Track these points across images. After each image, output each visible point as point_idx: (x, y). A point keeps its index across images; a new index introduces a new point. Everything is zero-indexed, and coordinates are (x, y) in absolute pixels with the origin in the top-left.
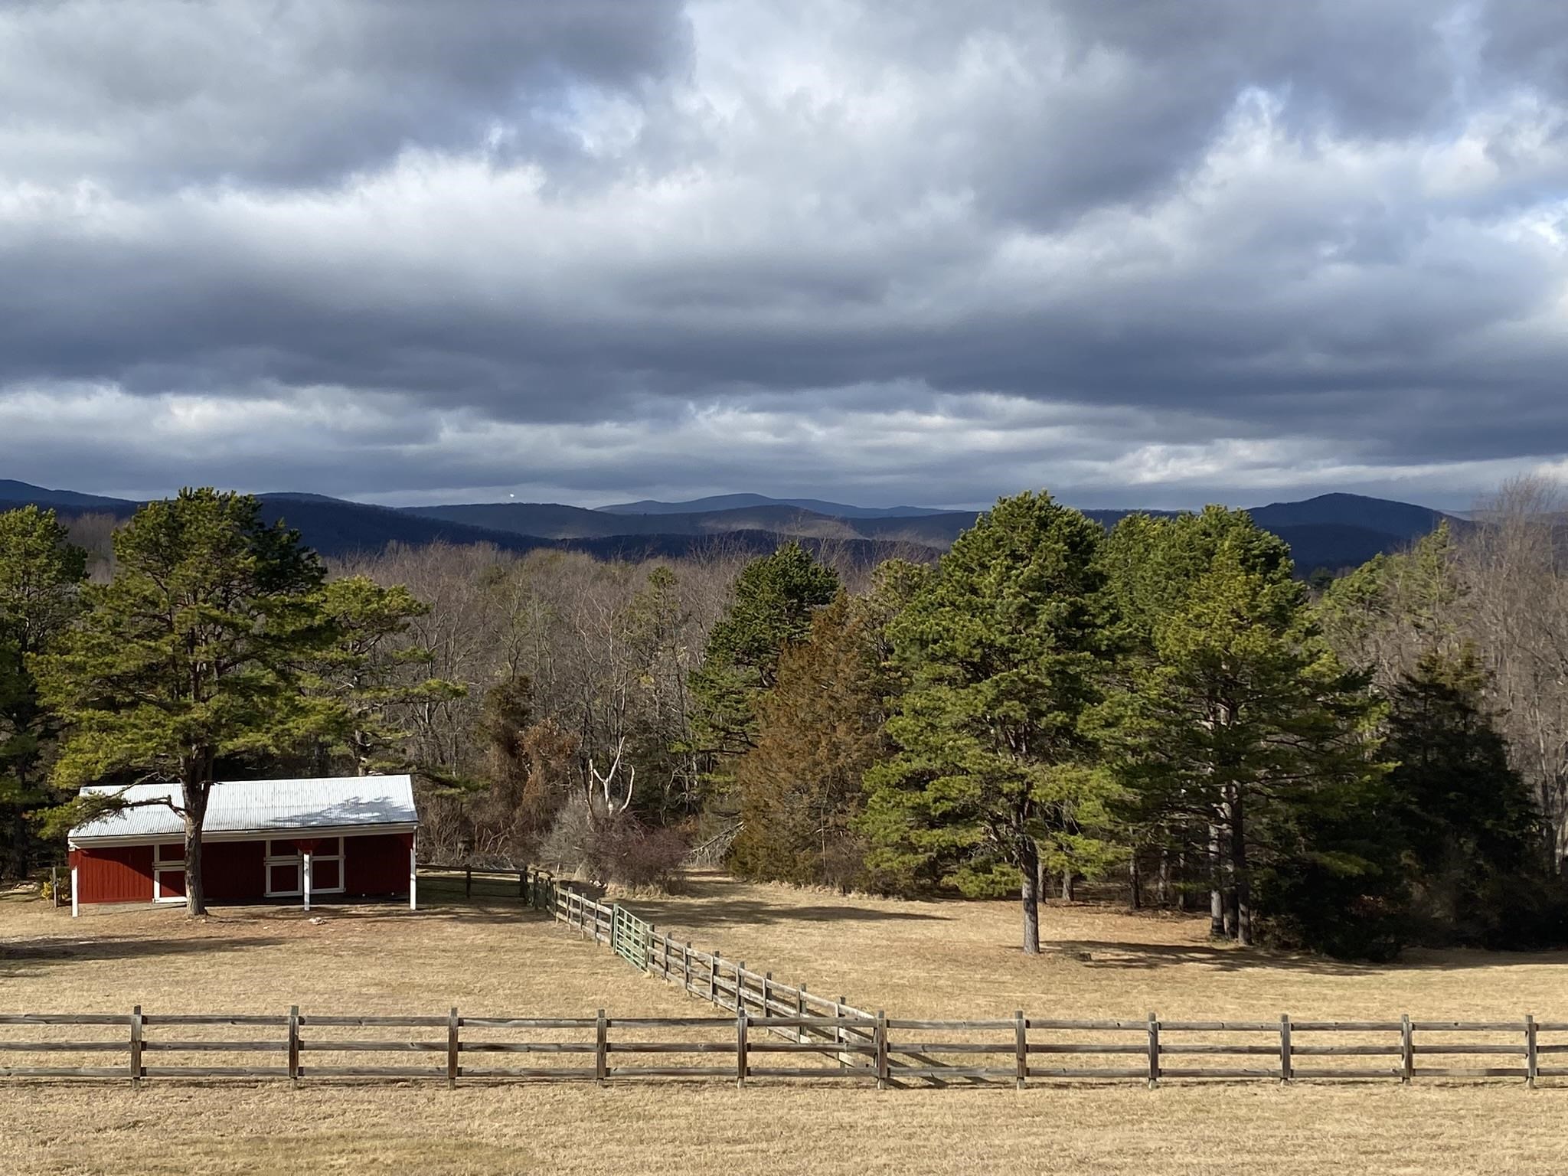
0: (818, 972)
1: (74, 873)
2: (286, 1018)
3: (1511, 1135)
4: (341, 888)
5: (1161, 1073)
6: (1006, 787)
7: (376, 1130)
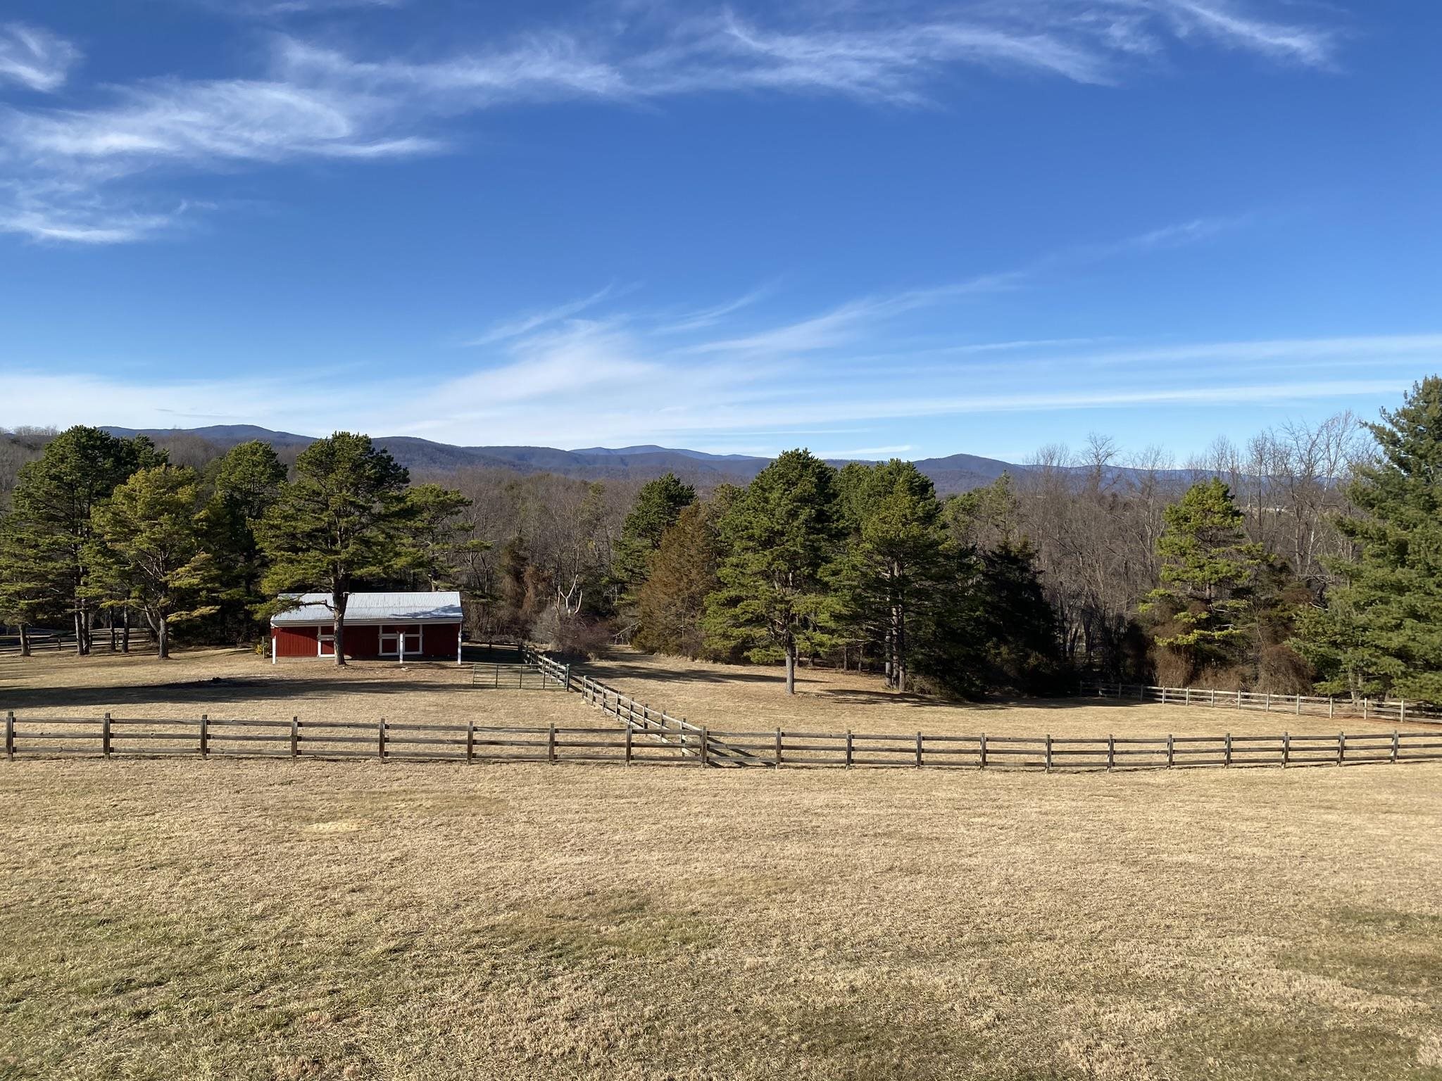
0: (676, 702)
1: (274, 641)
2: (378, 725)
3: (1036, 800)
4: (420, 652)
5: (853, 762)
6: (778, 606)
7: (424, 788)
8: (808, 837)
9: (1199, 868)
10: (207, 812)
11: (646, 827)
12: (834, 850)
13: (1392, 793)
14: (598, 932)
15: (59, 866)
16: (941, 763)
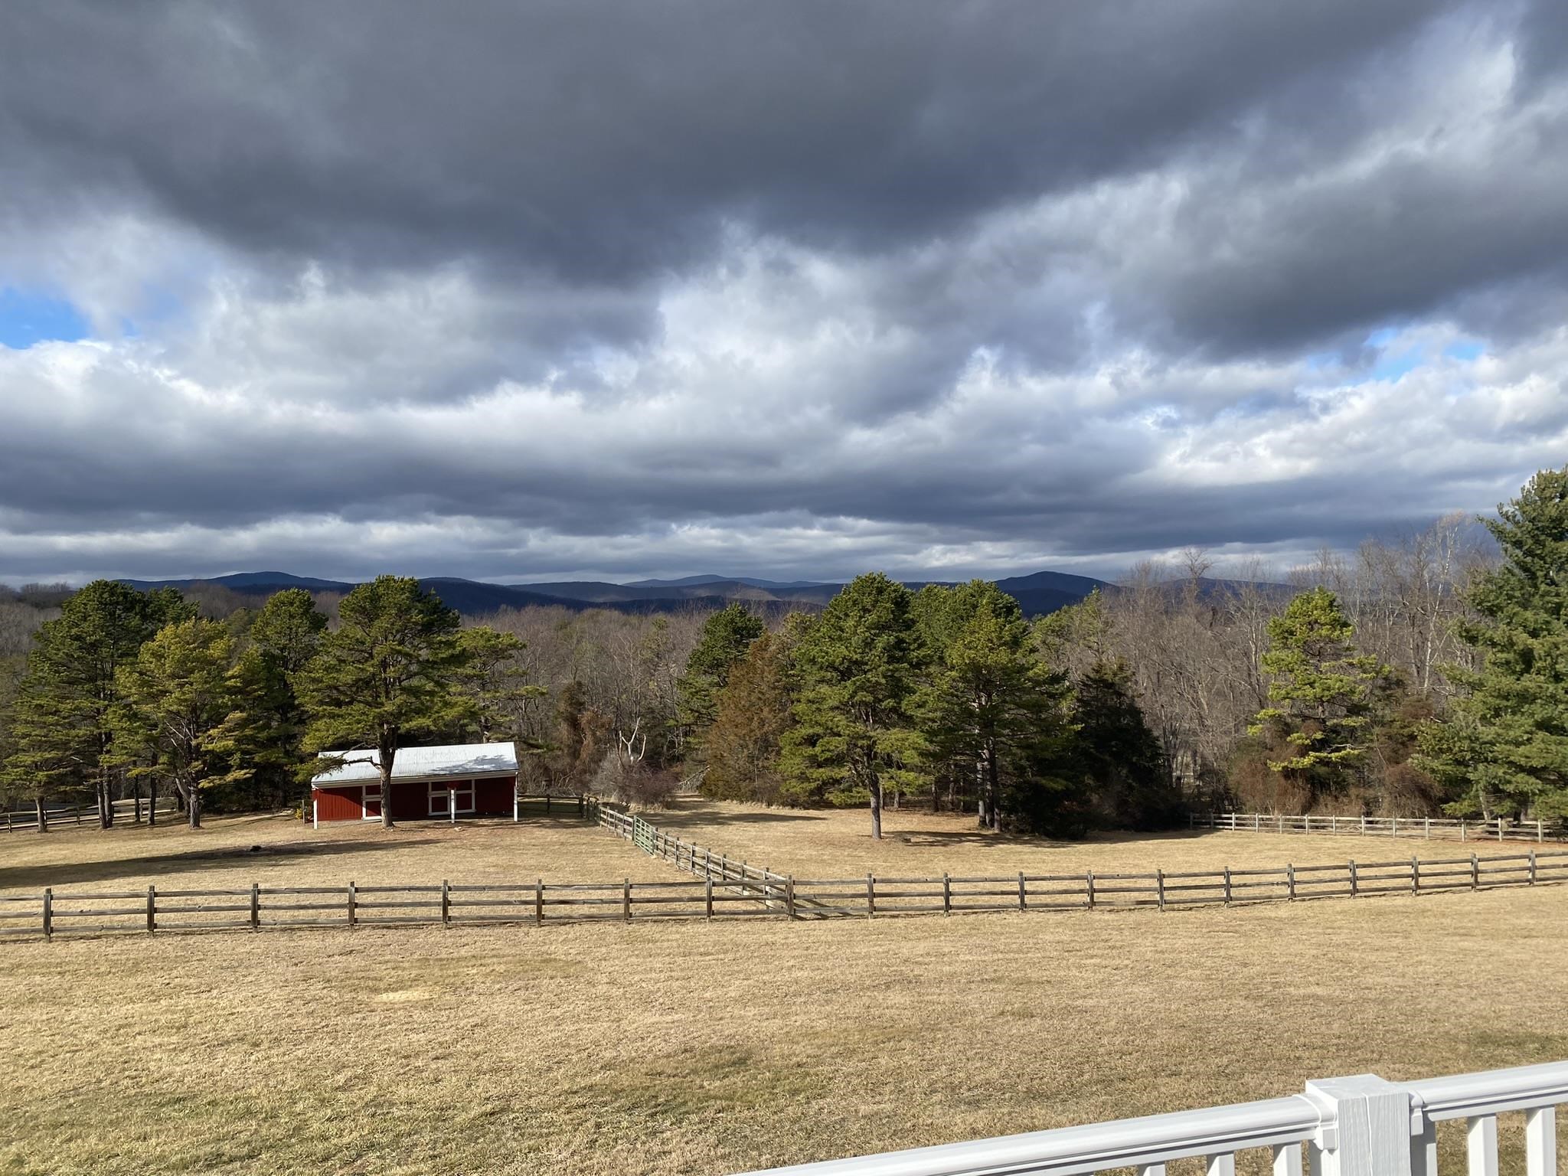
0: (754, 853)
1: (315, 803)
2: (440, 887)
3: (1150, 939)
4: (473, 810)
5: (951, 908)
6: (861, 743)
7: (494, 952)
8: (911, 986)
9: (1328, 1000)
10: (268, 987)
11: (737, 983)
12: (942, 997)
13: (1532, 918)
14: (702, 1087)
15: (120, 1047)
16: (1046, 905)
